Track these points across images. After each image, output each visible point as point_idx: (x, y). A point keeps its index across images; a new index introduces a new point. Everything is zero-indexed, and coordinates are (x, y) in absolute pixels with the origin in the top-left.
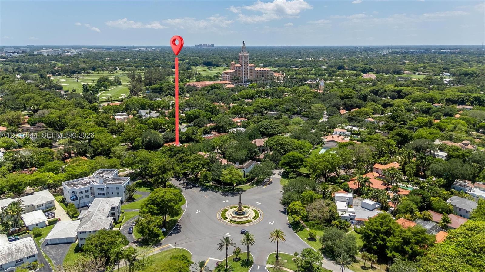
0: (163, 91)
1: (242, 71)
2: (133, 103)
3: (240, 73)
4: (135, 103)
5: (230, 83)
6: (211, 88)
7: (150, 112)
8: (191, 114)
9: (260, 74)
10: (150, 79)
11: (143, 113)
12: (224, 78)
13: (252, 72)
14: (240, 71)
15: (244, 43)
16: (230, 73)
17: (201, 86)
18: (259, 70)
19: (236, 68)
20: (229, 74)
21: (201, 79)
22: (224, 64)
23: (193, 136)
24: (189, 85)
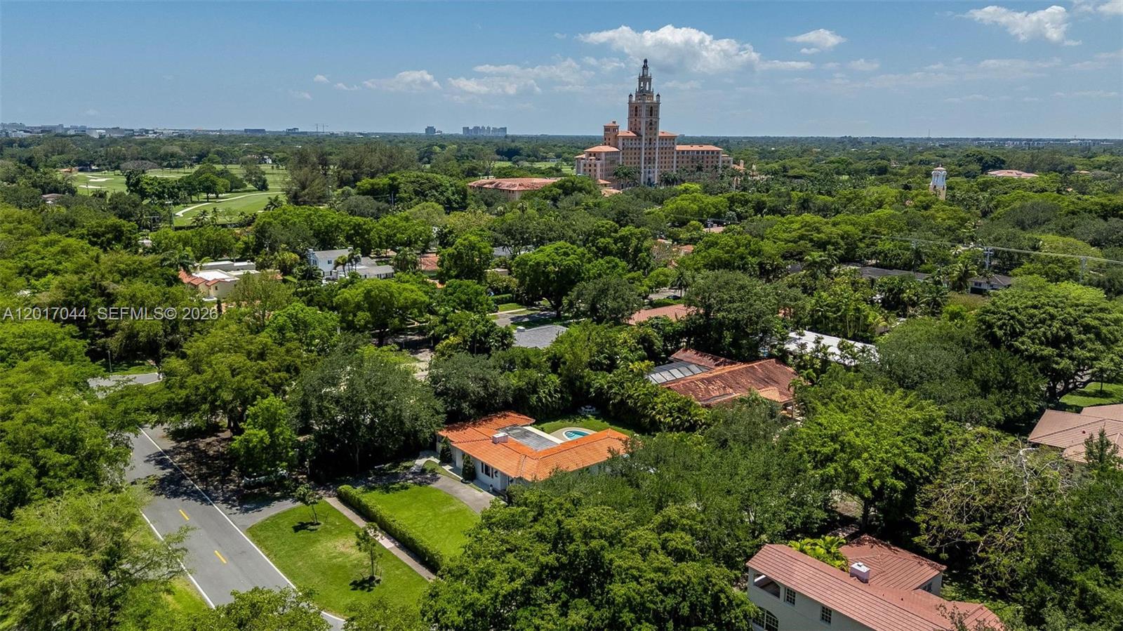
0: (401, 200)
1: (637, 151)
2: (284, 224)
3: (633, 156)
4: (294, 224)
5: (606, 185)
6: (560, 191)
7: (353, 260)
8: (547, 264)
9: (690, 164)
10: (356, 167)
11: (324, 261)
12: (588, 168)
13: (667, 156)
14: (633, 151)
15: (645, 67)
16: (607, 153)
17: (522, 188)
18: (688, 152)
19: (620, 142)
20: (603, 156)
21: (515, 174)
22: (551, 154)
23: (600, 380)
24: (480, 187)
